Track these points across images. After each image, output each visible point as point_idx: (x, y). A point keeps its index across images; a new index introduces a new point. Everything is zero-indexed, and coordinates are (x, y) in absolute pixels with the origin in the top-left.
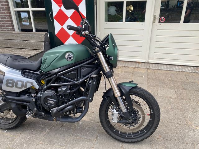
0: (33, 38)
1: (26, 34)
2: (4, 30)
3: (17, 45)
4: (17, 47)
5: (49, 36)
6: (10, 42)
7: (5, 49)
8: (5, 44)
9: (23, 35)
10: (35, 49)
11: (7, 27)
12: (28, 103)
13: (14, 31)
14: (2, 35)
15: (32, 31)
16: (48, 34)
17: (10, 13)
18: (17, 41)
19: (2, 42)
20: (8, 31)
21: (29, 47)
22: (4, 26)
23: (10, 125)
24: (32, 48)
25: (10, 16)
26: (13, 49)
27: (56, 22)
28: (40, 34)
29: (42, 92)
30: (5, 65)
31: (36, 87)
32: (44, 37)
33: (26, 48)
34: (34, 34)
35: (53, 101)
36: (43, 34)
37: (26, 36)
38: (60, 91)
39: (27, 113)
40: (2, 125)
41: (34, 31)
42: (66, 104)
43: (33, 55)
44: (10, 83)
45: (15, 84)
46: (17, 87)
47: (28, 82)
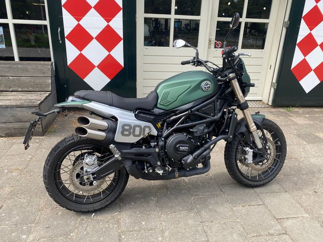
0: (27, 71)
1: (9, 64)
9: (3, 67)
10: (32, 90)
12: (147, 156)
15: (12, 59)
23: (103, 201)
24: (26, 89)
29: (163, 139)
30: (111, 105)
31: (155, 132)
32: (49, 69)
33: (11, 90)
34: (27, 64)
35: (187, 147)
36: (48, 65)
37: (10, 67)
38: (196, 132)
39: (147, 172)
40: (88, 206)
41: (17, 59)
42: (203, 148)
43: (42, 99)
44: (127, 130)
45: (132, 131)
46: (135, 136)
47: (145, 127)
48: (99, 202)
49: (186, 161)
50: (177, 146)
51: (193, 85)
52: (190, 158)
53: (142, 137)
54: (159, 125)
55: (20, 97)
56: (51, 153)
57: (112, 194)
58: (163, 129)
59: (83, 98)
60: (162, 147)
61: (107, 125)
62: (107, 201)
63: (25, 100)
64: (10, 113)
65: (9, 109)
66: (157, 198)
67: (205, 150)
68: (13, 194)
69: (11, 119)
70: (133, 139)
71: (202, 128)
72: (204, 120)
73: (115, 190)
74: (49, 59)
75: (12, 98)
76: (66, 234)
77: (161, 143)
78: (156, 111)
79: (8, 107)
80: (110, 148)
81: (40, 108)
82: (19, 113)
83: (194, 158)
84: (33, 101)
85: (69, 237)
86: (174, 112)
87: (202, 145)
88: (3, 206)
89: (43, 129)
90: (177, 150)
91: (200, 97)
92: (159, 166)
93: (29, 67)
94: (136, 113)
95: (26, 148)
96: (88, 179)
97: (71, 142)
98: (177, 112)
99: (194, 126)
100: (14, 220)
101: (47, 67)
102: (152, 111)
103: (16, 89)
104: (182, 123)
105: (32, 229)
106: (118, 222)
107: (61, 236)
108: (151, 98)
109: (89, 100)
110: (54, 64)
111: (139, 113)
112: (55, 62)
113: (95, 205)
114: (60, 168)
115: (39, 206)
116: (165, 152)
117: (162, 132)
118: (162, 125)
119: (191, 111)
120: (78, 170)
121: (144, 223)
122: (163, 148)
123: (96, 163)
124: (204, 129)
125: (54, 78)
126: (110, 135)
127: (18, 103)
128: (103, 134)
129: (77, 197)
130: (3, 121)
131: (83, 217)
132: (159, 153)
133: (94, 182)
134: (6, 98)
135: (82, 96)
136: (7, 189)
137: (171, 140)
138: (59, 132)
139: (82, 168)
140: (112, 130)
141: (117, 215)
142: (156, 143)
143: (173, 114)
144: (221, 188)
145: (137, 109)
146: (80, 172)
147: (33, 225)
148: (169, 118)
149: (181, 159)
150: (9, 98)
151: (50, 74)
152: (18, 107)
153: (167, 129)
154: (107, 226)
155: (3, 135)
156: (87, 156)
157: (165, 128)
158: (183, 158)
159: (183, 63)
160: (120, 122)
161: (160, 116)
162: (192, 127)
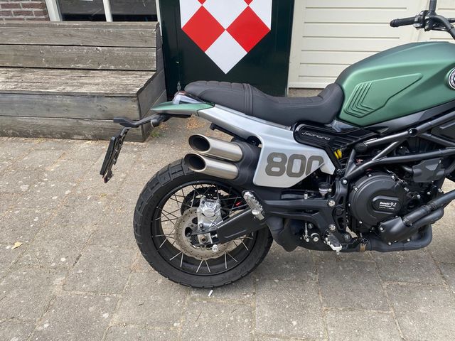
0: (122, 38)
1: (97, 26)
2: (18, 17)
3: (72, 60)
4: (72, 66)
6: (48, 51)
7: (40, 72)
8: (32, 58)
9: (89, 32)
10: (129, 68)
11: (27, 9)
12: (312, 213)
13: (48, 19)
14: (21, 33)
15: (101, 18)
18: (70, 49)
19: (22, 53)
20: (28, 19)
21: (111, 63)
22: (16, 6)
23: (227, 275)
24: (121, 67)
26: (63, 71)
28: (141, 26)
29: (345, 181)
30: (250, 113)
31: (329, 168)
32: (153, 34)
33: (100, 67)
34: (122, 27)
35: (394, 202)
36: (151, 27)
37: (98, 33)
38: (419, 174)
39: (308, 240)
40: (203, 279)
41: (109, 18)
42: (428, 208)
43: (142, 85)
44: (276, 165)
45: (286, 165)
46: (291, 174)
47: (313, 158)
48: (222, 276)
49: (388, 229)
50: (375, 199)
51: (428, 75)
52: (398, 224)
53: (304, 176)
54: (339, 154)
55: (112, 79)
56: (145, 190)
57: (243, 265)
58: (346, 161)
59: (201, 99)
60: (342, 198)
61: (241, 154)
62: (235, 274)
63: (118, 85)
64: (98, 106)
65: (96, 98)
66: (320, 276)
67: (433, 211)
68: (96, 238)
69: (99, 115)
70: (286, 182)
71: (432, 168)
72: (440, 152)
73: (248, 259)
74: (154, 18)
75: (100, 80)
76: (168, 323)
77: (341, 190)
78: (337, 125)
79: (94, 96)
80: (245, 197)
81: (138, 99)
82: (111, 106)
83: (407, 225)
84: (130, 87)
85: (172, 329)
86: (374, 130)
87: (426, 200)
88: (80, 255)
89: (143, 132)
90: (373, 206)
91: (440, 101)
92: (333, 232)
93: (124, 32)
94: (298, 129)
95: (106, 180)
96: (203, 240)
97: (178, 175)
98: (382, 131)
99: (417, 162)
100: (94, 283)
101: (150, 32)
102: (329, 125)
103: (107, 66)
104: (389, 154)
105: (118, 304)
106: (251, 314)
107: (159, 323)
108: (328, 99)
109: (212, 103)
110: (160, 26)
111: (303, 129)
112: (163, 23)
113: (215, 279)
114: (159, 216)
115: (130, 263)
116: (347, 208)
117: (344, 167)
118: (346, 153)
119: (415, 131)
120: (188, 223)
121: (295, 323)
122: (344, 200)
123: (219, 214)
124: (437, 170)
125: (160, 50)
126: (246, 171)
127: (108, 90)
128: (233, 169)
129: (187, 262)
130: (89, 117)
131: (194, 294)
132: (334, 209)
133: (215, 246)
134: (92, 81)
135: (198, 93)
136: (89, 228)
137: (363, 186)
138: (166, 137)
139: (195, 221)
140: (249, 163)
141: (249, 298)
142: (330, 190)
143: (373, 134)
144: (443, 271)
145: (299, 122)
146: (192, 226)
147: (120, 296)
148: (362, 141)
149: (379, 224)
150: (97, 81)
151: (154, 43)
152: (108, 96)
153: (355, 162)
154: (232, 318)
155: (90, 137)
156: (203, 203)
157: (350, 161)
158: (383, 221)
159: (395, 24)
160: (266, 148)
161: (345, 136)
162: (411, 163)
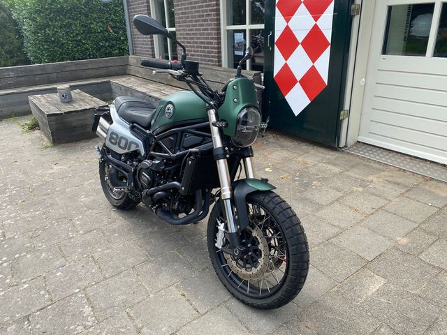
5: (263, 78)
11: (212, 59)
16: (262, 74)
17: (219, 34)
22: (208, 56)
25: (219, 39)
27: (277, 51)
31: (142, 152)
35: (147, 178)
41: (248, 67)
44: (114, 138)
45: (118, 141)
46: (120, 147)
47: (132, 142)
53: (126, 151)
112: (265, 73)
160: (110, 129)
